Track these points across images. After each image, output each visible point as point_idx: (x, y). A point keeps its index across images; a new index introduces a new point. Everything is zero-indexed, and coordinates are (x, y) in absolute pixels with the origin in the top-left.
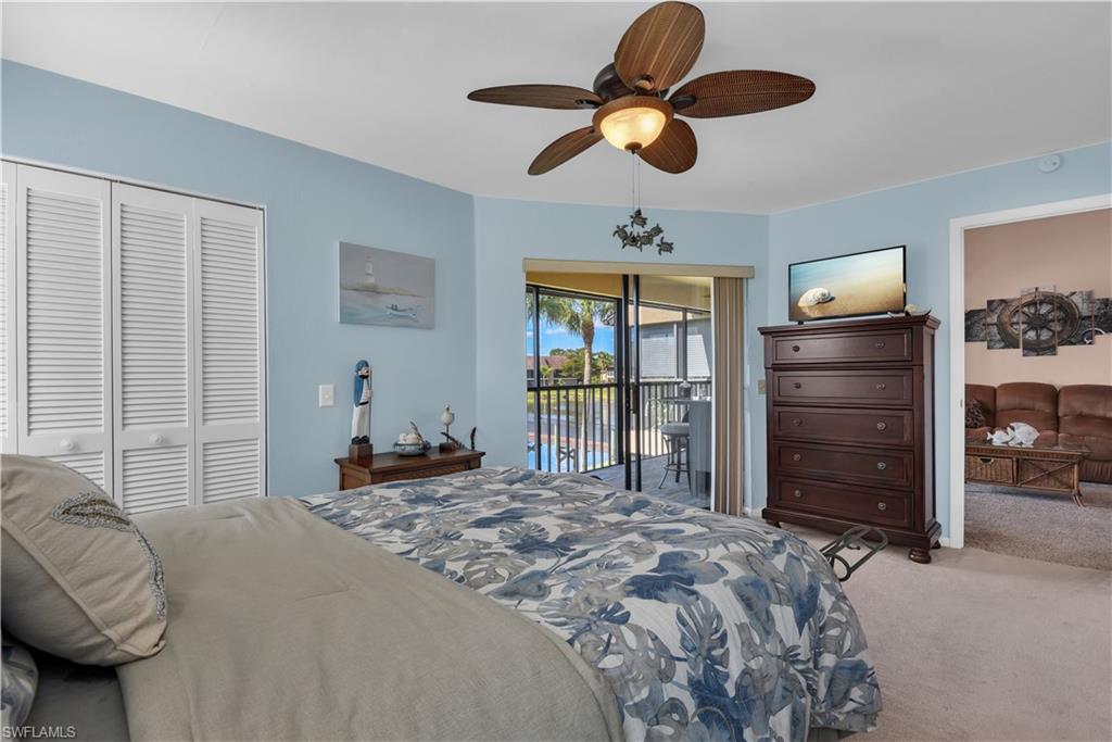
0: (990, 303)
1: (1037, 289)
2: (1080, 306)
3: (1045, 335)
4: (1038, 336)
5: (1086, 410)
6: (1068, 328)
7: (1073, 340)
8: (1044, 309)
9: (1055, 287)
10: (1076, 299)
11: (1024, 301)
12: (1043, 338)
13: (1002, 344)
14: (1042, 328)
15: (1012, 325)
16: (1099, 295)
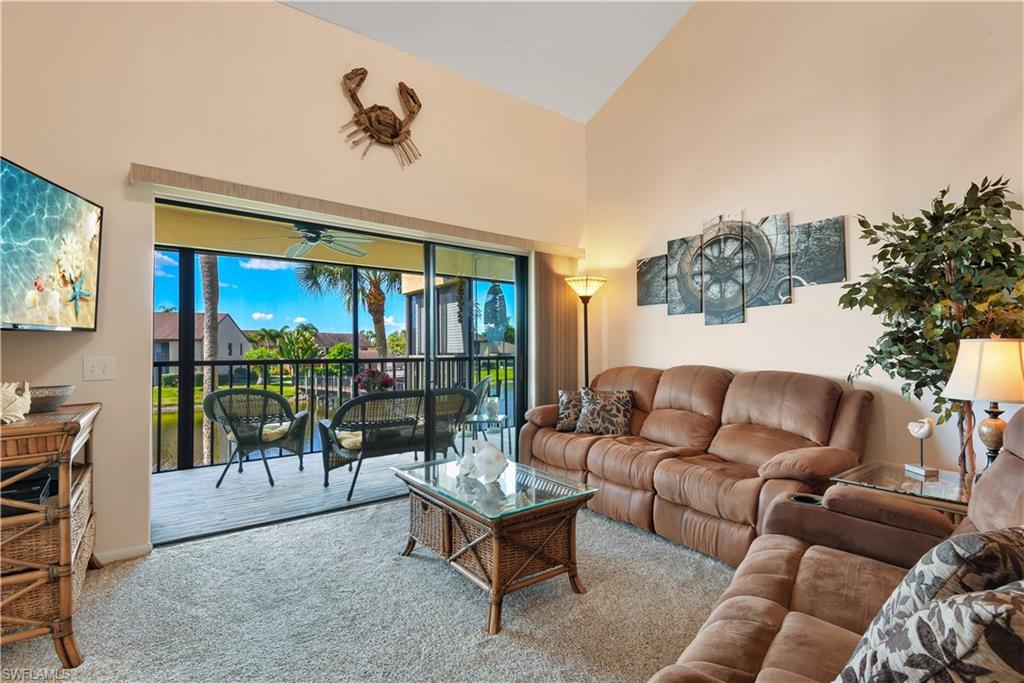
0: (671, 244)
1: (721, 217)
2: (773, 239)
3: (731, 290)
4: (722, 292)
5: (755, 415)
6: (759, 278)
7: (764, 297)
8: (730, 248)
9: (743, 213)
10: (769, 229)
11: (706, 239)
12: (728, 295)
13: (682, 308)
14: (727, 279)
15: (693, 276)
16: (799, 220)
